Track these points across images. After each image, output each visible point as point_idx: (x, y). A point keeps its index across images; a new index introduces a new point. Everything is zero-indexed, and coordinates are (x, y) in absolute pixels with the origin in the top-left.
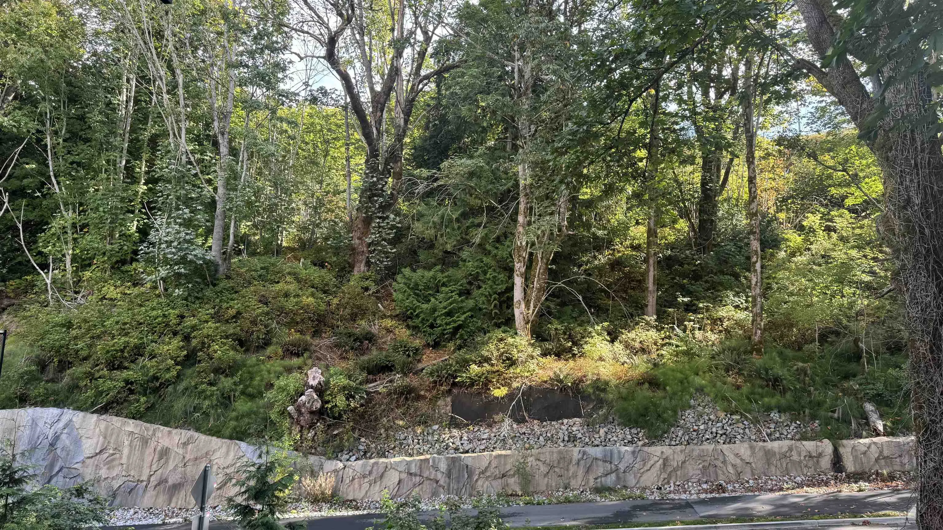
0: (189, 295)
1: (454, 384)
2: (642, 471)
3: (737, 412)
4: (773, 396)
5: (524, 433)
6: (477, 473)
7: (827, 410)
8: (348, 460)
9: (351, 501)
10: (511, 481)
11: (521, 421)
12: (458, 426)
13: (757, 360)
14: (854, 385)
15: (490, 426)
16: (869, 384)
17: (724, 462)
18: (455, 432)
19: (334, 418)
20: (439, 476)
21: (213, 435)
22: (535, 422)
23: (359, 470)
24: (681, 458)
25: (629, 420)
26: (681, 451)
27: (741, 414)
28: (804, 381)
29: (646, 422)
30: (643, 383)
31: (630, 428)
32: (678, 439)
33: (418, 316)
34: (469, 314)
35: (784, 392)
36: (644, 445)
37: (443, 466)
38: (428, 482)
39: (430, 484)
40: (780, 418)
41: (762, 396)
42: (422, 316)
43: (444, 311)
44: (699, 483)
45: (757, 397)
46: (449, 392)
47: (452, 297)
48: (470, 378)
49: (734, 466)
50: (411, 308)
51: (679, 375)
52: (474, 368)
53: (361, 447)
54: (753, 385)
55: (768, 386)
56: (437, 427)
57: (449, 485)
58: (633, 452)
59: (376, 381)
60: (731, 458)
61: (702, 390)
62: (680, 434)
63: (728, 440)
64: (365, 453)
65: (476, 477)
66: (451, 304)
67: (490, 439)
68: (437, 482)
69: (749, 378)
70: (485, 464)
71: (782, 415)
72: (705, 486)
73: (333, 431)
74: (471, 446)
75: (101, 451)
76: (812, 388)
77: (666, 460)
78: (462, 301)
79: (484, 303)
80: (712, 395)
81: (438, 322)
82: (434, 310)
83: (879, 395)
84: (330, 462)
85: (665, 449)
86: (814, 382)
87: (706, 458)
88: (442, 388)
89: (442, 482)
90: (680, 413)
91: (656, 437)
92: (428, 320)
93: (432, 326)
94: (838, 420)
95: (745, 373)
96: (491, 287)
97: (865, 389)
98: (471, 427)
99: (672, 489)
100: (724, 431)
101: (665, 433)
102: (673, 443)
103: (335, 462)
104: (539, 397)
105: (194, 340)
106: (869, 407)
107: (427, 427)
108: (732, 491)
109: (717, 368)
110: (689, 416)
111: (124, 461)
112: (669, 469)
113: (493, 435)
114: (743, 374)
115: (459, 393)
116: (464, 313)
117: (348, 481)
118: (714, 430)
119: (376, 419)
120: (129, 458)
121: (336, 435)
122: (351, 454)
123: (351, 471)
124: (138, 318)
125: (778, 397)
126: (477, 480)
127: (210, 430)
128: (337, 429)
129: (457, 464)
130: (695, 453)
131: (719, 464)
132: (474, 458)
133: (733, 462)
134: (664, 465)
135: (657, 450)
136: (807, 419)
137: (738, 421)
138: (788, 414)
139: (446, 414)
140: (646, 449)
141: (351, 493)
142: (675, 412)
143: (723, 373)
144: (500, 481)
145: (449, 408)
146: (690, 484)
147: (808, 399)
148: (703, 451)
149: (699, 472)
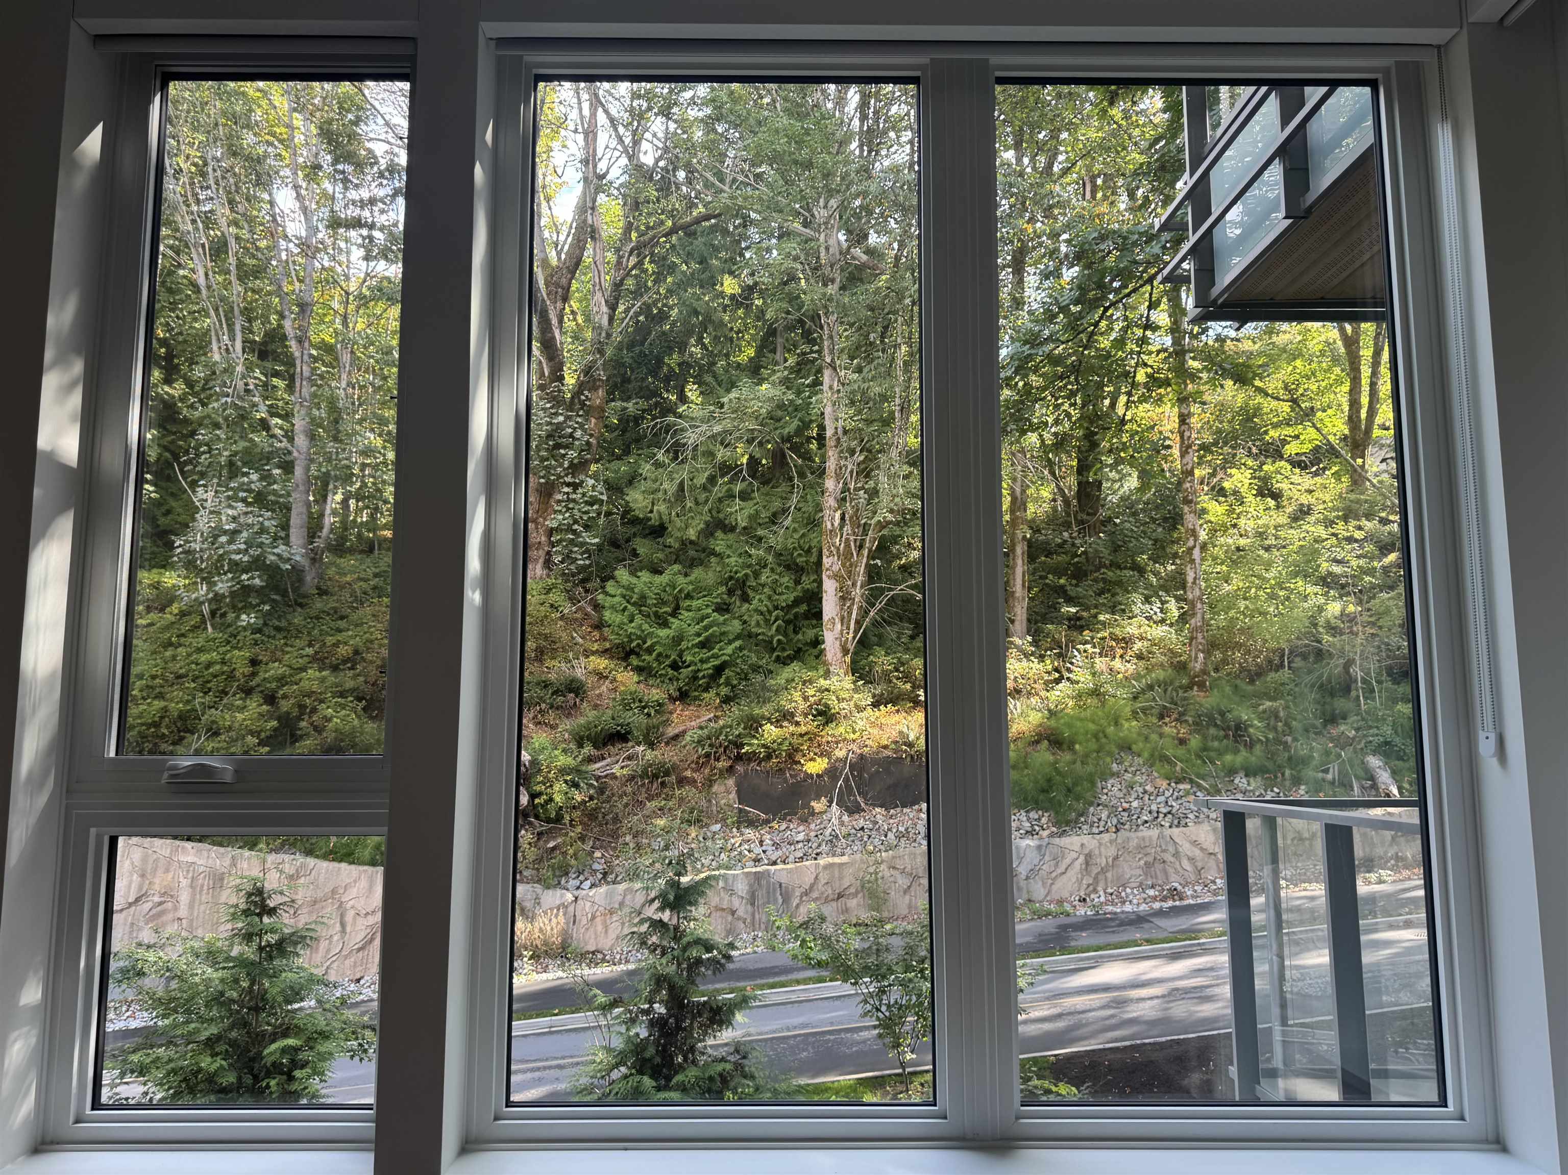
0: (265, 624)
1: (739, 758)
2: (1054, 875)
3: (1184, 778)
4: (1236, 752)
5: (862, 829)
6: (798, 894)
7: (1316, 769)
8: (578, 888)
9: (593, 953)
10: (853, 903)
11: (854, 810)
12: (752, 823)
13: (1204, 700)
14: (1346, 729)
15: (804, 820)
16: (1371, 727)
17: (1176, 854)
18: (749, 833)
19: (548, 820)
20: (736, 903)
21: (341, 861)
22: (878, 810)
23: (603, 903)
24: (1112, 852)
25: (1025, 799)
26: (1111, 842)
27: (1191, 781)
28: (1275, 729)
29: (1051, 800)
30: (1037, 742)
31: (1027, 812)
32: (1102, 823)
33: (650, 651)
34: (738, 643)
35: (1250, 746)
36: (1052, 835)
37: (742, 887)
38: (719, 913)
39: (722, 917)
40: (1249, 784)
41: (1221, 753)
42: (658, 649)
43: (698, 640)
44: (1142, 887)
45: (1212, 754)
46: (731, 770)
47: (708, 616)
48: (764, 746)
49: (1191, 859)
50: (639, 637)
51: (1092, 727)
52: (770, 732)
53: (596, 866)
54: (1205, 738)
55: (1226, 736)
56: (718, 826)
57: (753, 915)
58: (1039, 847)
59: (604, 759)
60: (1186, 848)
61: (1130, 749)
62: (1104, 816)
63: (1176, 822)
64: (605, 874)
65: (795, 902)
66: (706, 628)
67: (809, 841)
68: (733, 913)
69: (1197, 726)
70: (808, 879)
71: (1252, 780)
72: (1151, 892)
73: (547, 842)
74: (780, 853)
75: (137, 900)
76: (1289, 739)
77: (1089, 857)
78: (725, 623)
79: (758, 624)
80: (1146, 755)
81: (689, 658)
82: (678, 640)
83: (1387, 743)
84: (550, 892)
85: (1086, 839)
86: (1290, 728)
87: (1148, 850)
88: (720, 765)
89: (741, 913)
90: (1099, 785)
91: (1067, 823)
92: (668, 657)
93: (675, 666)
94: (1332, 783)
95: (1190, 720)
96: (770, 597)
97: (1365, 736)
98: (775, 824)
99: (1102, 899)
100: (1169, 809)
101: (1082, 815)
102: (1095, 830)
103: (559, 892)
104: (877, 772)
105: (283, 703)
106: (1374, 762)
107: (701, 827)
108: (1193, 897)
109: (1145, 714)
110: (1113, 789)
111: (183, 912)
112: (1095, 870)
113: (813, 834)
114: (1186, 721)
115: (746, 772)
116: (730, 642)
117: (584, 921)
118: (1154, 807)
119: (616, 820)
120: (191, 906)
121: (554, 849)
122: (582, 878)
123: (588, 904)
124: (176, 667)
125: (1244, 753)
126: (798, 906)
127: (331, 852)
128: (554, 838)
129: (764, 882)
130: (1133, 843)
131: (1168, 857)
132: (790, 871)
133: (1189, 853)
134: (1087, 863)
135: (1073, 842)
136: (1287, 783)
137: (1187, 793)
138: (1259, 779)
139: (730, 806)
140: (1057, 841)
141: (592, 941)
142: (1093, 784)
143: (1155, 720)
144: (834, 904)
145: (733, 795)
146: (1128, 890)
147: (1286, 755)
148: (1143, 839)
149: (1139, 872)
